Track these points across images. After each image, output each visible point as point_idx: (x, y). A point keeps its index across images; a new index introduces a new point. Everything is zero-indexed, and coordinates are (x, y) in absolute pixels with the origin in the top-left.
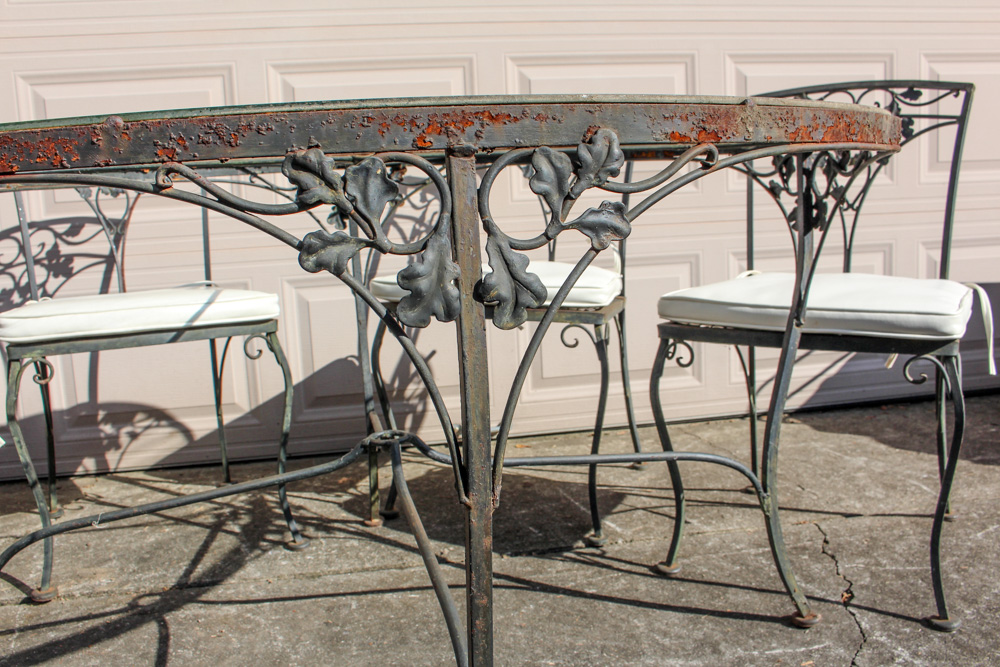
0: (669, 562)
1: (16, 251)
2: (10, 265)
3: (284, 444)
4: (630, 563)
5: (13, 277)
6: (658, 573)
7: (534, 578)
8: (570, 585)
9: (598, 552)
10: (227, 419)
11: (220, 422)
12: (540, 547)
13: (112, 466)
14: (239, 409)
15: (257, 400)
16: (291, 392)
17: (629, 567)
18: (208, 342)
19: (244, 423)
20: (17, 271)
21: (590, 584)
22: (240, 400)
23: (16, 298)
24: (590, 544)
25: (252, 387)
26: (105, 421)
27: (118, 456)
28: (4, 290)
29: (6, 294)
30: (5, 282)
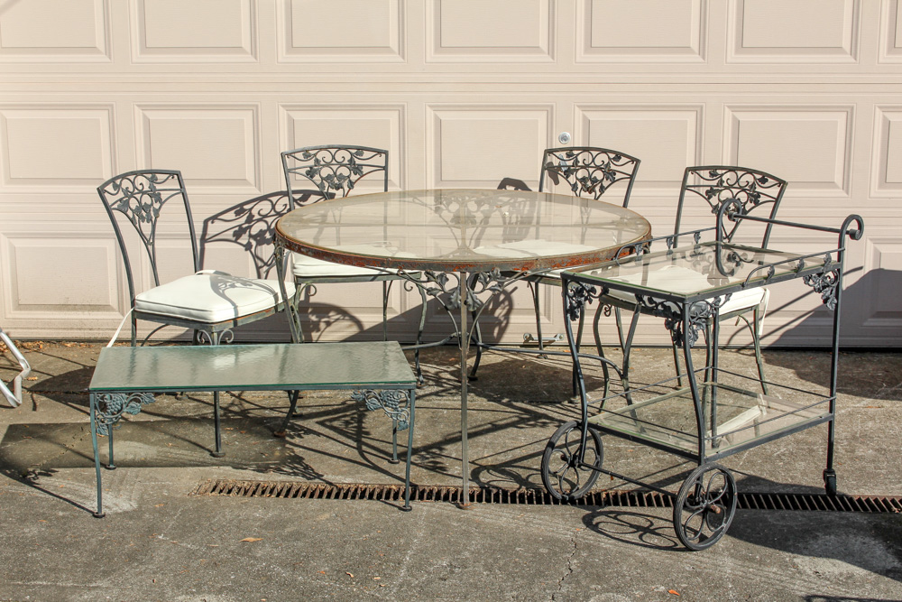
1: (270, 207)
2: (266, 216)
3: (419, 336)
5: (266, 222)
10: (389, 316)
11: (385, 319)
13: (315, 339)
14: (395, 312)
15: (405, 307)
16: (425, 305)
18: (382, 282)
19: (396, 320)
20: (269, 220)
22: (396, 308)
23: (268, 235)
25: (403, 301)
26: (312, 313)
27: (319, 334)
28: (261, 231)
29: (262, 233)
30: (262, 226)
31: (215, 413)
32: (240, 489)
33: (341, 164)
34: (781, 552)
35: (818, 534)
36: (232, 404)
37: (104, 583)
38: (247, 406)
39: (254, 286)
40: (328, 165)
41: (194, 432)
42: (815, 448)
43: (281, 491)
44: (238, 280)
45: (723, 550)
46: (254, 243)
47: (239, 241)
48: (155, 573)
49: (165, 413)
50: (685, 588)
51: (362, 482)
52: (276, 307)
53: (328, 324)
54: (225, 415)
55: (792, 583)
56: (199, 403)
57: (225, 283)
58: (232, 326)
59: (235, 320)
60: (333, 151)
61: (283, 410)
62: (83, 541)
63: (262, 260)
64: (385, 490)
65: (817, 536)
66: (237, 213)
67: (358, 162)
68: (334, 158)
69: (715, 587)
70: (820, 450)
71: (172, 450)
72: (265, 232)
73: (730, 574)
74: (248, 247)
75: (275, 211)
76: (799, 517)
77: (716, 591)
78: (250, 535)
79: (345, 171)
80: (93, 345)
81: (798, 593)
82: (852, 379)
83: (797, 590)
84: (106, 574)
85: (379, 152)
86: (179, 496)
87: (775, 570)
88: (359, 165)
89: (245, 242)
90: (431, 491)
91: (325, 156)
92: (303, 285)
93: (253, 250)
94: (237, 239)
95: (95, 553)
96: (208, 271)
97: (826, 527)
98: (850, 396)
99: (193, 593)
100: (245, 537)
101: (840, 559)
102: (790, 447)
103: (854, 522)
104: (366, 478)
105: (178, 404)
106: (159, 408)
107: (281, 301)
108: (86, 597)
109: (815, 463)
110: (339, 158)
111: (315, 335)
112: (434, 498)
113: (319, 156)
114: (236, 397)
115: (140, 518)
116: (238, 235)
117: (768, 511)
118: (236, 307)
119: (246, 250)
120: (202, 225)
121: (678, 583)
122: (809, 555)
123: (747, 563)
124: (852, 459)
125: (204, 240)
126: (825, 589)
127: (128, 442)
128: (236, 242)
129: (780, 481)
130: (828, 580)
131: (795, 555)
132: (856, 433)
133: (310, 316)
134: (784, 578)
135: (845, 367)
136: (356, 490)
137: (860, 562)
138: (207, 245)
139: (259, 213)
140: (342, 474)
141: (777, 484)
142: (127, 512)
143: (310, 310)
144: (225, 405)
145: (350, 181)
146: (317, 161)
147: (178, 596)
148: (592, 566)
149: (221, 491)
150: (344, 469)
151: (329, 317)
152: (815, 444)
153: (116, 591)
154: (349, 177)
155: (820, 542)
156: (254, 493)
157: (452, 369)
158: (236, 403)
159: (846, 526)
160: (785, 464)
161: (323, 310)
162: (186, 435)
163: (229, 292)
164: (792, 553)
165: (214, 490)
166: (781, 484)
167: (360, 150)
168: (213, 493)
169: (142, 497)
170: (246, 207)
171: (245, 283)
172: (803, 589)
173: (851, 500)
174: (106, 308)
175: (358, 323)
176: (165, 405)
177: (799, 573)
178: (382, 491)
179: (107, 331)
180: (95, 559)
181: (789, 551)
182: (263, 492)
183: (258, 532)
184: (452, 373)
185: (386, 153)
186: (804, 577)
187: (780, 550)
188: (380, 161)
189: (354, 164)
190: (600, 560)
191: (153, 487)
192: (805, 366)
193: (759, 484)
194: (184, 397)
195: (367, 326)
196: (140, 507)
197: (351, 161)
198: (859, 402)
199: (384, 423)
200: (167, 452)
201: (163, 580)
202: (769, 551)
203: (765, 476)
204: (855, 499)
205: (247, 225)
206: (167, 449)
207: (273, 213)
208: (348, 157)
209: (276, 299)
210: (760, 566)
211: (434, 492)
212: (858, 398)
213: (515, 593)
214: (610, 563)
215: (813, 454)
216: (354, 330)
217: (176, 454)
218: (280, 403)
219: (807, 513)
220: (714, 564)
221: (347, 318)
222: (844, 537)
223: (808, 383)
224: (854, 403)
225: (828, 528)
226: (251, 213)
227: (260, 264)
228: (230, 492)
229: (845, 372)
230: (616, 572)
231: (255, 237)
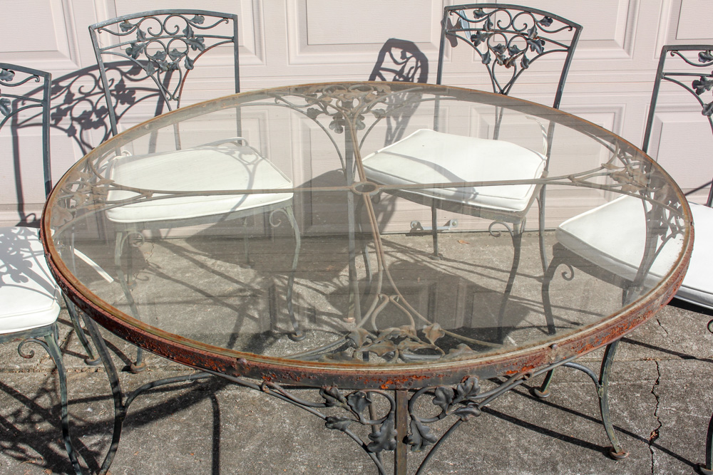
2: (89, 94)
5: (90, 102)
20: (94, 99)
23: (94, 118)
28: (85, 112)
29: (86, 115)
30: (86, 106)
33: (174, 37)
40: (156, 38)
46: (78, 127)
47: (59, 125)
60: (162, 18)
63: (89, 146)
67: (197, 32)
68: (163, 28)
72: (89, 114)
74: (71, 132)
79: (179, 45)
85: (225, 17)
88: (199, 36)
89: (67, 127)
91: (150, 26)
93: (78, 135)
94: (57, 123)
110: (170, 27)
113: (143, 27)
116: (58, 117)
119: (69, 136)
125: (15, 126)
128: (54, 126)
139: (80, 92)
145: (188, 59)
146: (141, 34)
154: (185, 53)
167: (199, 15)
170: (63, 84)
185: (235, 18)
188: (226, 29)
189: (192, 36)
197: (187, 30)
205: (66, 106)
208: (183, 26)
226: (69, 92)
231: (78, 120)
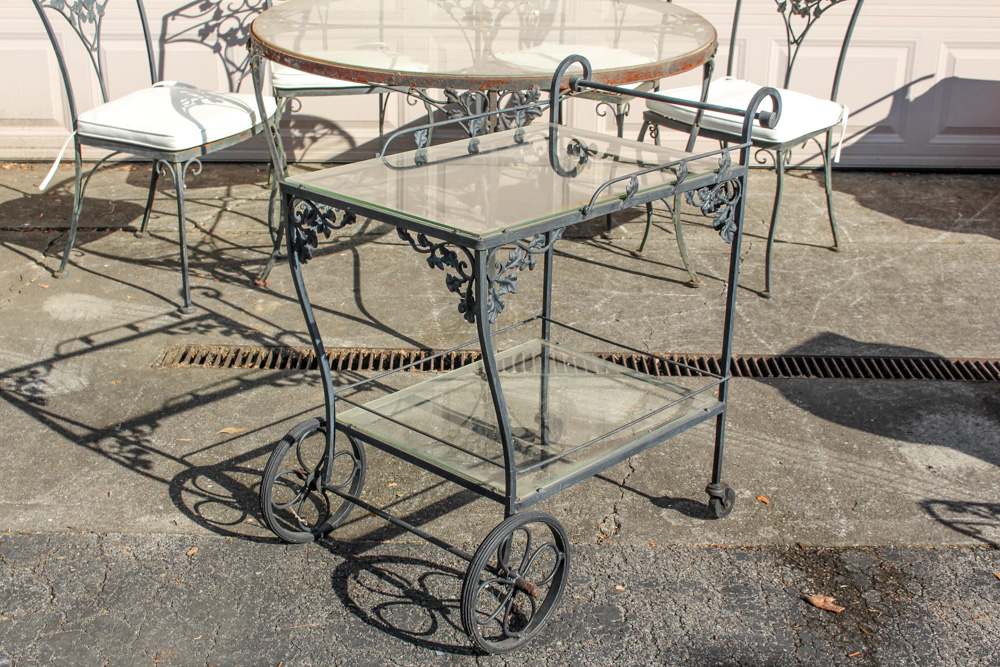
0: (640, 250)
2: (237, 11)
4: (622, 249)
5: (238, 19)
6: (634, 255)
7: (561, 250)
8: (580, 255)
9: (607, 242)
10: (386, 131)
11: (381, 133)
12: (573, 235)
13: (298, 158)
14: (391, 126)
15: (404, 120)
17: (621, 251)
20: (241, 16)
21: (592, 256)
22: (393, 122)
23: (240, 35)
24: (604, 237)
25: (401, 113)
26: (295, 127)
27: (302, 152)
28: (232, 30)
29: (233, 32)
30: (232, 23)
31: (182, 254)
32: (215, 357)
34: (882, 438)
35: (921, 412)
36: (202, 243)
37: (44, 499)
38: (220, 245)
39: (226, 103)
41: (157, 280)
42: (896, 296)
43: (266, 358)
44: (206, 94)
45: (812, 437)
47: (205, 41)
48: (110, 482)
49: (122, 255)
50: (776, 492)
51: (365, 345)
52: (253, 130)
53: (314, 140)
54: (193, 257)
55: (903, 484)
56: (163, 242)
57: (190, 98)
58: (199, 154)
59: (203, 147)
61: (264, 250)
62: (19, 437)
63: (233, 64)
64: (393, 356)
65: (920, 415)
66: (203, 8)
69: (813, 490)
70: (903, 298)
71: (130, 305)
72: (236, 31)
73: (826, 471)
74: (217, 48)
75: (248, 5)
76: (894, 389)
77: (814, 497)
78: (231, 424)
80: (36, 166)
81: (914, 498)
82: (922, 207)
83: (912, 493)
84: (48, 484)
86: (140, 368)
87: (879, 464)
89: (213, 43)
90: (449, 357)
92: (284, 99)
93: (222, 52)
94: (204, 39)
95: (34, 454)
96: (169, 82)
97: (928, 402)
98: (925, 229)
99: (159, 511)
100: (224, 427)
101: (953, 448)
102: (866, 294)
103: (959, 396)
104: (369, 340)
105: (137, 243)
106: (115, 248)
107: (259, 120)
108: (22, 520)
109: (900, 316)
111: (298, 153)
112: (452, 366)
114: (208, 233)
115: (92, 400)
116: (205, 33)
117: (855, 381)
118: (203, 131)
119: (215, 52)
120: (160, 22)
121: (766, 486)
122: (917, 441)
123: (844, 456)
124: (941, 310)
125: (163, 40)
126: (944, 492)
127: (77, 295)
128: (201, 42)
129: (863, 339)
130: (946, 478)
131: (900, 442)
132: (940, 276)
133: (292, 131)
134: (893, 477)
135: (911, 192)
136: (358, 356)
137: (978, 452)
138: (168, 47)
139: (229, 9)
140: (339, 335)
141: (860, 344)
142: (76, 393)
143: (292, 124)
144: (193, 244)
147: (141, 516)
148: (657, 462)
149: (192, 361)
150: (342, 329)
151: (314, 132)
152: (894, 290)
153: (60, 510)
155: (925, 423)
156: (233, 362)
157: (461, 193)
158: (207, 241)
159: (950, 400)
160: (865, 317)
161: (308, 123)
162: (148, 284)
163: (194, 111)
164: (896, 439)
165: (183, 358)
166: (864, 344)
168: (183, 364)
169: (94, 371)
171: (214, 99)
172: (918, 492)
173: (948, 363)
174: (49, 122)
175: (350, 139)
176: (123, 244)
177: (909, 468)
178: (389, 357)
179: (52, 150)
180: (34, 463)
181: (891, 437)
182: (244, 361)
183: (240, 420)
184: (461, 198)
186: (916, 474)
187: (880, 435)
190: (665, 452)
191: (108, 357)
192: (866, 191)
193: (839, 344)
194: (145, 234)
195: (359, 142)
196: (92, 385)
198: (936, 237)
199: (386, 267)
200: (124, 308)
201: (121, 493)
202: (867, 437)
203: (844, 333)
204: (953, 362)
205: (214, 22)
206: (124, 304)
207: (245, 7)
209: (253, 119)
210: (861, 457)
211: (453, 359)
212: (934, 232)
213: (567, 504)
214: (679, 457)
215: (895, 304)
216: (344, 147)
217: (136, 310)
218: (261, 242)
219: (902, 383)
220: (805, 457)
221: (336, 132)
222: (952, 417)
223: (874, 212)
224: (930, 238)
225: (931, 403)
226: (218, 9)
227: (232, 69)
228: (203, 361)
229: (912, 198)
230: (688, 471)
231: (224, 37)
